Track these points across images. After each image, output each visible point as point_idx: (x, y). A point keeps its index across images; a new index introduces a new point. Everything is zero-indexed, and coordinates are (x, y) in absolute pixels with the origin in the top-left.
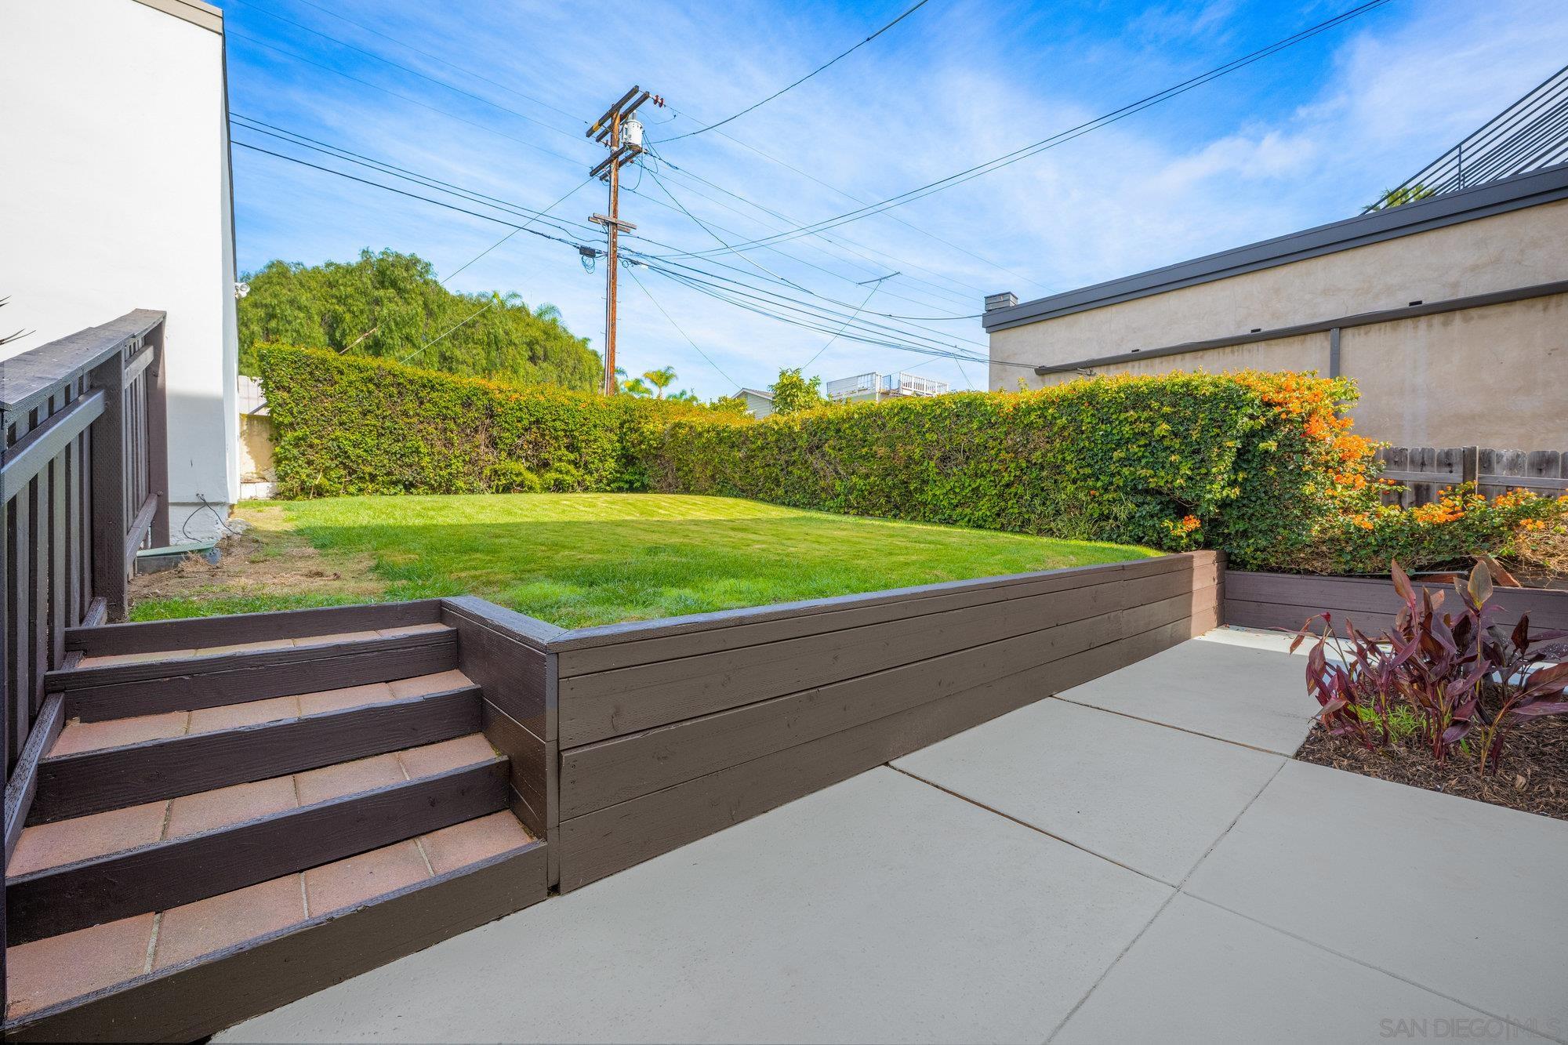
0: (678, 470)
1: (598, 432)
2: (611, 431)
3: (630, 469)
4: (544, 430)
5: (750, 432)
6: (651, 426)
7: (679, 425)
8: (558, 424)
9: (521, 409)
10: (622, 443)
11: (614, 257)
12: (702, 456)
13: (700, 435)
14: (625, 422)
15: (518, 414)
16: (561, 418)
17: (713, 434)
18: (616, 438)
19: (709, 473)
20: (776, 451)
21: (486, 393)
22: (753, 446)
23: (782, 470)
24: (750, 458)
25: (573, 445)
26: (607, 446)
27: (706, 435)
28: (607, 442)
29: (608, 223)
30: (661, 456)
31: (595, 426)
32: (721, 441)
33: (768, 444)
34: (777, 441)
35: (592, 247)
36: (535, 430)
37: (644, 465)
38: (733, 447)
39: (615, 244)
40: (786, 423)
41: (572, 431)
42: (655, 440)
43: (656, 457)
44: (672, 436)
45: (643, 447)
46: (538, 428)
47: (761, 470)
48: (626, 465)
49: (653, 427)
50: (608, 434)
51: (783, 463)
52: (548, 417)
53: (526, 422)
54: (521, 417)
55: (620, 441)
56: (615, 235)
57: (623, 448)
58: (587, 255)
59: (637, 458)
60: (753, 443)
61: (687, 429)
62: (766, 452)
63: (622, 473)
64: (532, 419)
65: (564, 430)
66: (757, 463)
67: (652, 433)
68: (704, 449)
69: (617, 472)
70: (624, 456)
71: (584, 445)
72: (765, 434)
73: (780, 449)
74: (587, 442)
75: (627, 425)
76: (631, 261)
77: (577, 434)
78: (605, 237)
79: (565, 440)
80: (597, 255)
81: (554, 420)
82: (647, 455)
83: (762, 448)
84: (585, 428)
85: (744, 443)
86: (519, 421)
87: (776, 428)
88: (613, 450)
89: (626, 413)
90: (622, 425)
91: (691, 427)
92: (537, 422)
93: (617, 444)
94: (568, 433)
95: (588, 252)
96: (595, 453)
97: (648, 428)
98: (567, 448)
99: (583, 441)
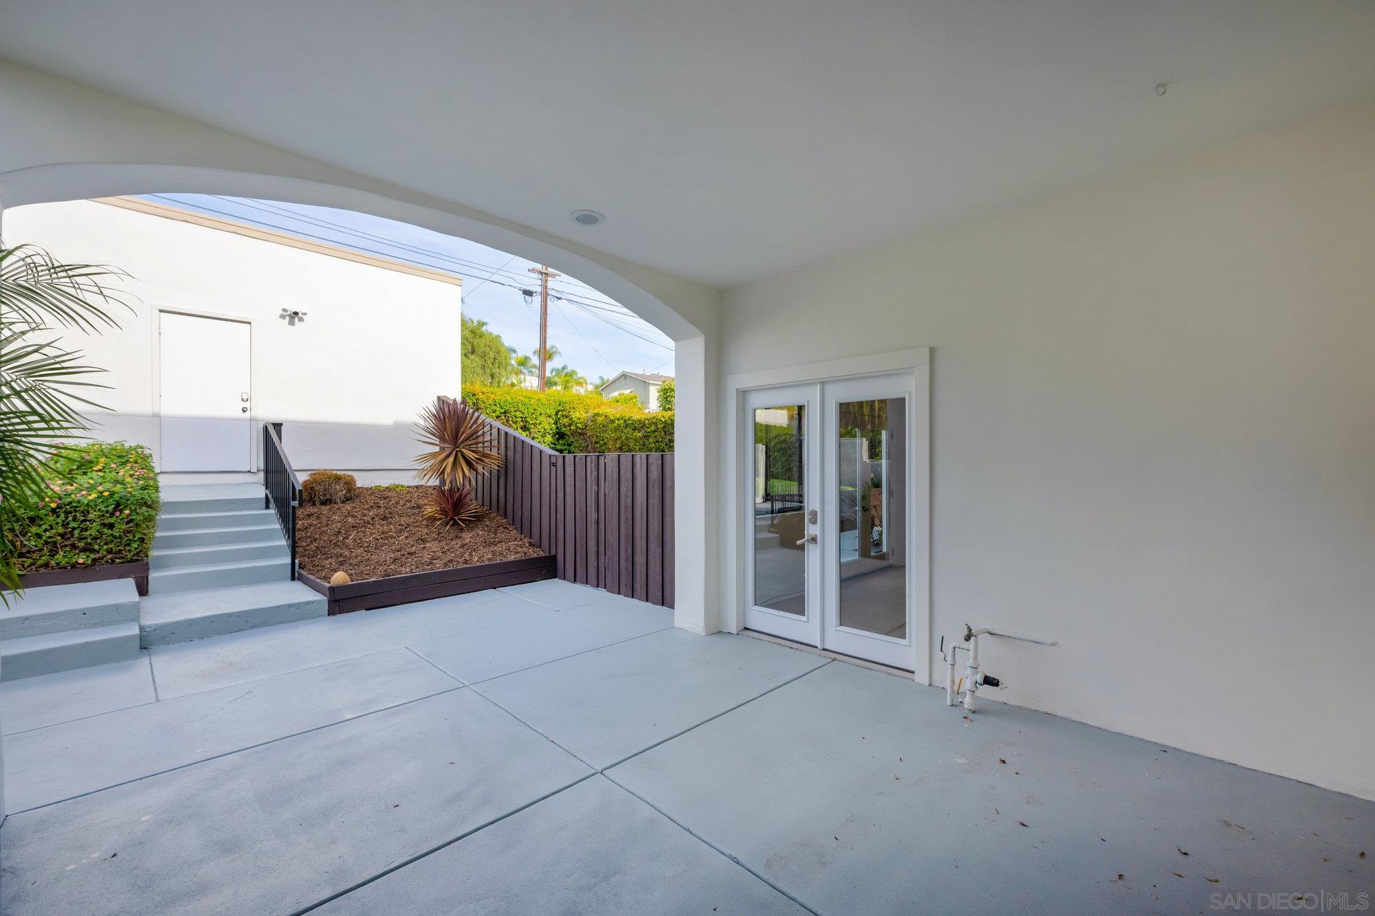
0: (596, 443)
1: (543, 418)
2: (550, 417)
3: (561, 442)
4: (509, 417)
5: (647, 421)
6: (578, 415)
7: (597, 415)
8: (518, 414)
9: (496, 405)
10: (556, 424)
11: (545, 295)
12: (614, 435)
13: (613, 421)
14: (559, 411)
15: (494, 408)
16: (520, 409)
17: (622, 421)
18: (553, 422)
19: (618, 445)
20: (663, 434)
21: (474, 395)
22: (649, 430)
23: (667, 445)
24: (646, 437)
25: (525, 426)
26: (547, 427)
27: (617, 422)
28: (548, 424)
29: (541, 273)
30: (584, 434)
31: (540, 414)
32: (627, 426)
33: (658, 429)
34: (664, 427)
35: (531, 290)
36: (503, 417)
37: (571, 439)
38: (635, 429)
39: (546, 287)
40: (669, 417)
41: (526, 417)
42: (581, 423)
43: (580, 434)
44: (592, 421)
45: (572, 428)
46: (505, 416)
47: (653, 445)
48: (558, 440)
49: (579, 415)
50: (548, 419)
51: (667, 440)
52: (512, 409)
53: (498, 413)
54: (495, 410)
55: (556, 423)
56: (546, 281)
57: (557, 428)
58: (527, 295)
59: (567, 435)
60: (648, 428)
61: (603, 417)
62: (656, 434)
63: (555, 444)
64: (503, 411)
65: (522, 418)
66: (651, 440)
67: (579, 419)
68: (616, 430)
69: (552, 444)
70: (557, 433)
71: (533, 426)
72: (656, 423)
73: (666, 432)
74: (535, 424)
75: (560, 413)
76: (556, 297)
77: (528, 419)
78: (539, 282)
79: (521, 424)
80: (534, 294)
81: (515, 411)
82: (574, 433)
83: (654, 431)
84: (534, 416)
85: (642, 428)
86: (493, 412)
87: (663, 420)
88: (551, 429)
89: (560, 405)
90: (557, 413)
91: (606, 416)
92: (505, 412)
93: (553, 426)
94: (524, 420)
95: (528, 293)
96: (539, 432)
97: (575, 415)
98: (522, 428)
99: (532, 424)
